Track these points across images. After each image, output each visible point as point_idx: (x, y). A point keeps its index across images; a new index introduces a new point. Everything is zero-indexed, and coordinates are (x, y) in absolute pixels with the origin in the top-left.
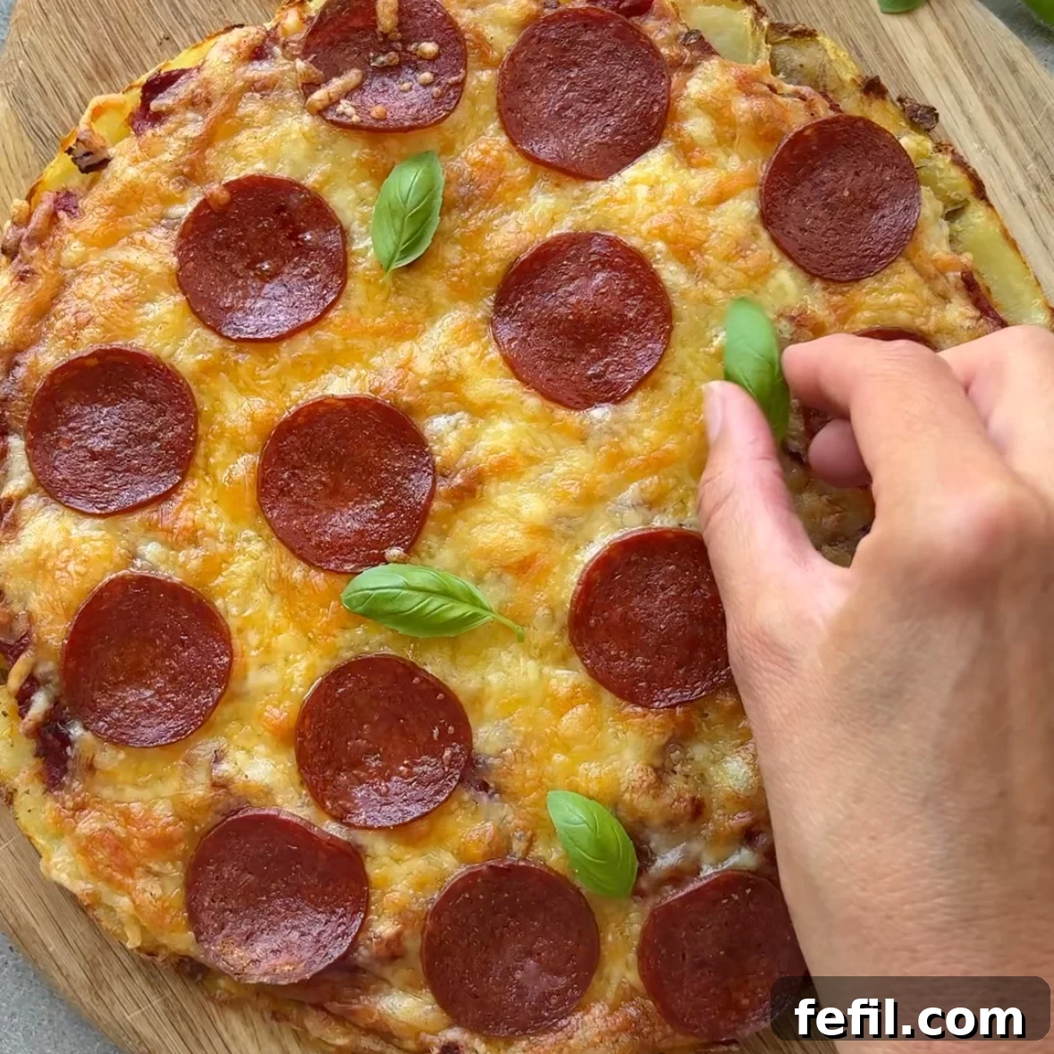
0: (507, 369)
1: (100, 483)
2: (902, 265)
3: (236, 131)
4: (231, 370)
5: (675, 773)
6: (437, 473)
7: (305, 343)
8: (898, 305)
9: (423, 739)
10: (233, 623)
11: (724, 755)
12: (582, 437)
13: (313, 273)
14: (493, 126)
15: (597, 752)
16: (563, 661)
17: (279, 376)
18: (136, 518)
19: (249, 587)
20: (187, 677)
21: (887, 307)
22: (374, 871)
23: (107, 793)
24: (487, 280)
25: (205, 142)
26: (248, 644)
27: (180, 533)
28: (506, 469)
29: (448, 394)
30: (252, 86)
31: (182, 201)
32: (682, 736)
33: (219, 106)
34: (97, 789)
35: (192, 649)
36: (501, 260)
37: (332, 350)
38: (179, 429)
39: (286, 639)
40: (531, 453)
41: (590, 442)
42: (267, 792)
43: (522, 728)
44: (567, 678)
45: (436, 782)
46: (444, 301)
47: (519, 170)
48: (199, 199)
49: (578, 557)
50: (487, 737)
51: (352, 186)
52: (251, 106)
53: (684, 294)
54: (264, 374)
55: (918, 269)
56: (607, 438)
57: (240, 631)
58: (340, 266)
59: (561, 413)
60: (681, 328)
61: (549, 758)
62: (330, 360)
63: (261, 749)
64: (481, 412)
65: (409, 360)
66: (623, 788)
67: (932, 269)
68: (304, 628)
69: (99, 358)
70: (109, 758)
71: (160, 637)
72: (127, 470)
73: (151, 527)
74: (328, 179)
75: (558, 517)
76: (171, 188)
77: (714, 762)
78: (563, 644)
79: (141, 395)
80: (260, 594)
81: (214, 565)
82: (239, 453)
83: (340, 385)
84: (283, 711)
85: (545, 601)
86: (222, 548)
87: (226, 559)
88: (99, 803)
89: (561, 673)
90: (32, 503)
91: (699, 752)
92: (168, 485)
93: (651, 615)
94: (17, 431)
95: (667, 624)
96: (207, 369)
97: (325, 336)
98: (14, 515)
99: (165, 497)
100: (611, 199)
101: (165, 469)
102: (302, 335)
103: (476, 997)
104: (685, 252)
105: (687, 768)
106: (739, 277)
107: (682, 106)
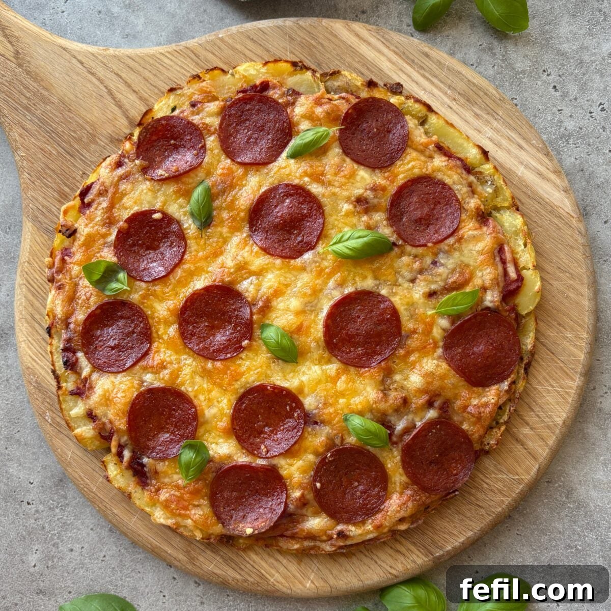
0: (263, 252)
1: (118, 358)
2: (409, 150)
3: (121, 199)
4: (154, 294)
5: (391, 389)
6: (252, 304)
7: (179, 272)
8: (413, 167)
9: (284, 413)
10: (191, 395)
11: (408, 375)
12: (303, 269)
13: (172, 243)
14: (223, 157)
15: (355, 393)
16: (329, 362)
17: (173, 289)
18: (137, 367)
19: (192, 378)
20: (181, 422)
21: (409, 170)
22: (284, 473)
23: (166, 480)
24: (243, 220)
25: (111, 207)
26: (201, 401)
27: (157, 366)
28: (278, 293)
29: (244, 272)
30: (122, 178)
31: (110, 234)
32: (388, 373)
33: (111, 190)
34: (162, 480)
35: (179, 411)
36: (245, 210)
37: (191, 271)
38: (142, 325)
39: (215, 393)
40: (286, 282)
41: (308, 269)
42: (229, 457)
43: (322, 394)
44: (333, 368)
45: (295, 428)
46: (229, 235)
47: (240, 171)
48: (116, 230)
49: (320, 317)
50: (309, 402)
51: (175, 203)
52: (123, 187)
53: (323, 195)
54: (167, 290)
55: (416, 150)
56: (313, 265)
57: (195, 397)
58: (182, 236)
59: (292, 261)
60: (327, 209)
61: (338, 402)
62: (192, 274)
63: (221, 440)
64: (259, 273)
65: (223, 264)
66: (371, 403)
67: (422, 147)
68: (220, 386)
70: (161, 467)
71: (165, 411)
72: (128, 349)
73: (145, 369)
74: (164, 203)
75: (306, 304)
76: (104, 230)
77: (405, 380)
78: (326, 355)
79: (122, 317)
80: (198, 379)
81: (175, 375)
82: (169, 326)
83: (199, 284)
84: (224, 423)
85: (313, 340)
86: (176, 366)
87: (180, 369)
88: (165, 485)
89: (330, 366)
90: (95, 376)
91: (397, 377)
92: (145, 349)
93: (357, 330)
94: (79, 350)
95: (365, 331)
96: (145, 297)
97: (186, 266)
98: (90, 383)
99: (146, 354)
100: (280, 168)
101: (142, 343)
102: (177, 269)
103: (343, 509)
104: (317, 178)
105: (395, 386)
106: (343, 180)
107: (296, 119)
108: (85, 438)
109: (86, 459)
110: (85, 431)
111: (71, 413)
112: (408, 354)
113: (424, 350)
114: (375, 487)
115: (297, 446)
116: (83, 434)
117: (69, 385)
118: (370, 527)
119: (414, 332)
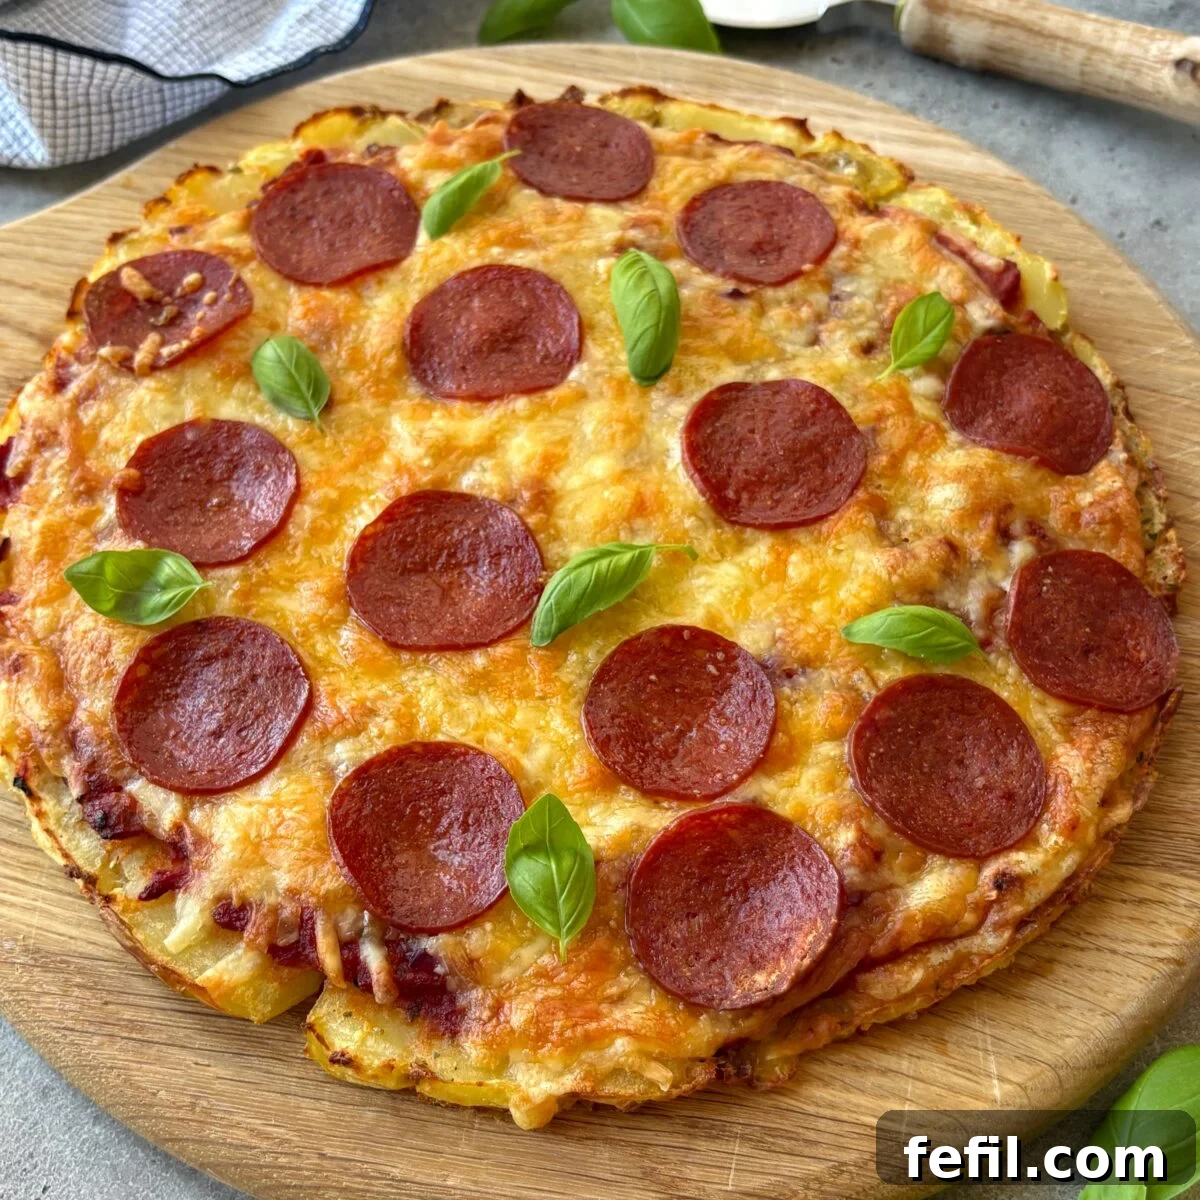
0: (477, 404)
1: (244, 747)
2: (660, 160)
3: (94, 437)
4: (267, 580)
5: (906, 540)
6: (511, 502)
7: (307, 511)
8: (689, 179)
9: (705, 686)
10: (470, 740)
11: (923, 499)
12: (582, 396)
13: (259, 468)
14: (293, 290)
15: (838, 577)
16: (741, 545)
17: (307, 553)
18: (303, 741)
19: (449, 705)
20: (476, 810)
21: (683, 185)
22: (785, 809)
23: (507, 973)
24: (396, 373)
25: (79, 458)
26: (496, 742)
27: (352, 715)
28: (551, 461)
29: (452, 457)
30: (79, 400)
31: (100, 512)
32: (881, 510)
33: (65, 428)
35: (457, 789)
36: (393, 347)
37: (332, 501)
38: (268, 652)
39: (522, 716)
40: (557, 437)
41: (591, 391)
42: (636, 830)
43: (770, 609)
44: (760, 551)
45: (754, 699)
46: (380, 410)
47: (340, 298)
48: (113, 499)
49: (671, 465)
50: (751, 639)
51: (227, 397)
52: (87, 416)
53: (546, 261)
54: (296, 561)
55: (674, 153)
56: (599, 380)
57: (480, 741)
58: (274, 446)
59: (550, 394)
60: (568, 282)
61: (810, 611)
62: (336, 508)
63: (594, 812)
64: (489, 446)
65: (399, 461)
66: (885, 575)
67: (683, 147)
68: (526, 693)
69: (146, 662)
70: (478, 940)
71: (421, 808)
72: (258, 717)
73: (324, 735)
74: (204, 404)
75: (627, 454)
76: (81, 509)
77: (922, 511)
78: (728, 532)
79: (209, 660)
80: (466, 704)
81: (406, 717)
82: (336, 630)
83: (363, 516)
84: (581, 763)
85: (683, 512)
86: (400, 698)
87: (410, 703)
88: (510, 988)
89: (753, 551)
90: (197, 816)
91: (904, 513)
92: (304, 695)
93: (765, 454)
94: (127, 779)
95: (783, 448)
96: (246, 594)
97: (315, 496)
98: (192, 833)
99: (310, 706)
100: (427, 258)
101: (288, 690)
102: (297, 507)
103: (970, 825)
104: (516, 241)
105: (910, 529)
106: (571, 226)
107: (413, 177)
108: (235, 988)
109: (249, 1075)
110: (226, 970)
111: (166, 942)
112: (897, 460)
113: (921, 440)
114: (1004, 751)
115: (781, 738)
116: (226, 978)
117: (135, 881)
118: (1054, 838)
119: (881, 416)
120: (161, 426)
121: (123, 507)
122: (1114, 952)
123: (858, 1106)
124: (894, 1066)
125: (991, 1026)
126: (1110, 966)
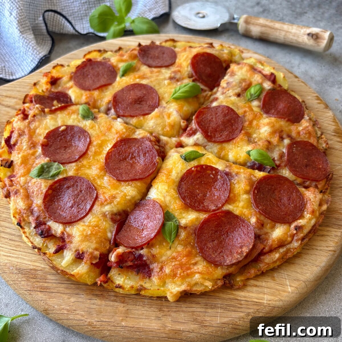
1: (79, 210)
3: (34, 132)
4: (83, 166)
5: (256, 142)
7: (93, 149)
11: (259, 132)
13: (79, 137)
17: (94, 158)
18: (95, 207)
22: (237, 212)
23: (164, 258)
25: (31, 137)
27: (109, 198)
30: (29, 123)
31: (37, 151)
32: (249, 135)
33: (26, 131)
34: (161, 260)
37: (100, 144)
38: (85, 184)
42: (197, 218)
45: (224, 183)
48: (40, 148)
51: (70, 119)
52: (32, 126)
53: (151, 82)
54: (91, 161)
58: (83, 131)
62: (101, 146)
63: (184, 215)
65: (116, 130)
69: (51, 189)
70: (155, 250)
72: (83, 201)
73: (102, 204)
74: (63, 121)
76: (31, 152)
77: (259, 135)
79: (68, 188)
82: (103, 179)
86: (122, 194)
88: (165, 263)
90: (68, 229)
91: (255, 135)
92: (95, 195)
93: (216, 124)
94: (48, 221)
95: (221, 122)
96: (77, 170)
97: (95, 143)
98: (67, 234)
99: (97, 198)
100: (119, 83)
101: (90, 193)
102: (90, 146)
103: (286, 214)
104: (143, 77)
105: (257, 139)
106: (157, 74)
107: (115, 64)
108: (82, 275)
110: (80, 270)
111: (62, 264)
112: (251, 123)
113: (256, 117)
114: (292, 193)
116: (80, 272)
117: (52, 248)
118: (308, 215)
119: (245, 112)
120: (52, 128)
121: (43, 149)
122: (317, 249)
123: (252, 296)
124: (261, 285)
125: (286, 272)
126: (316, 253)
